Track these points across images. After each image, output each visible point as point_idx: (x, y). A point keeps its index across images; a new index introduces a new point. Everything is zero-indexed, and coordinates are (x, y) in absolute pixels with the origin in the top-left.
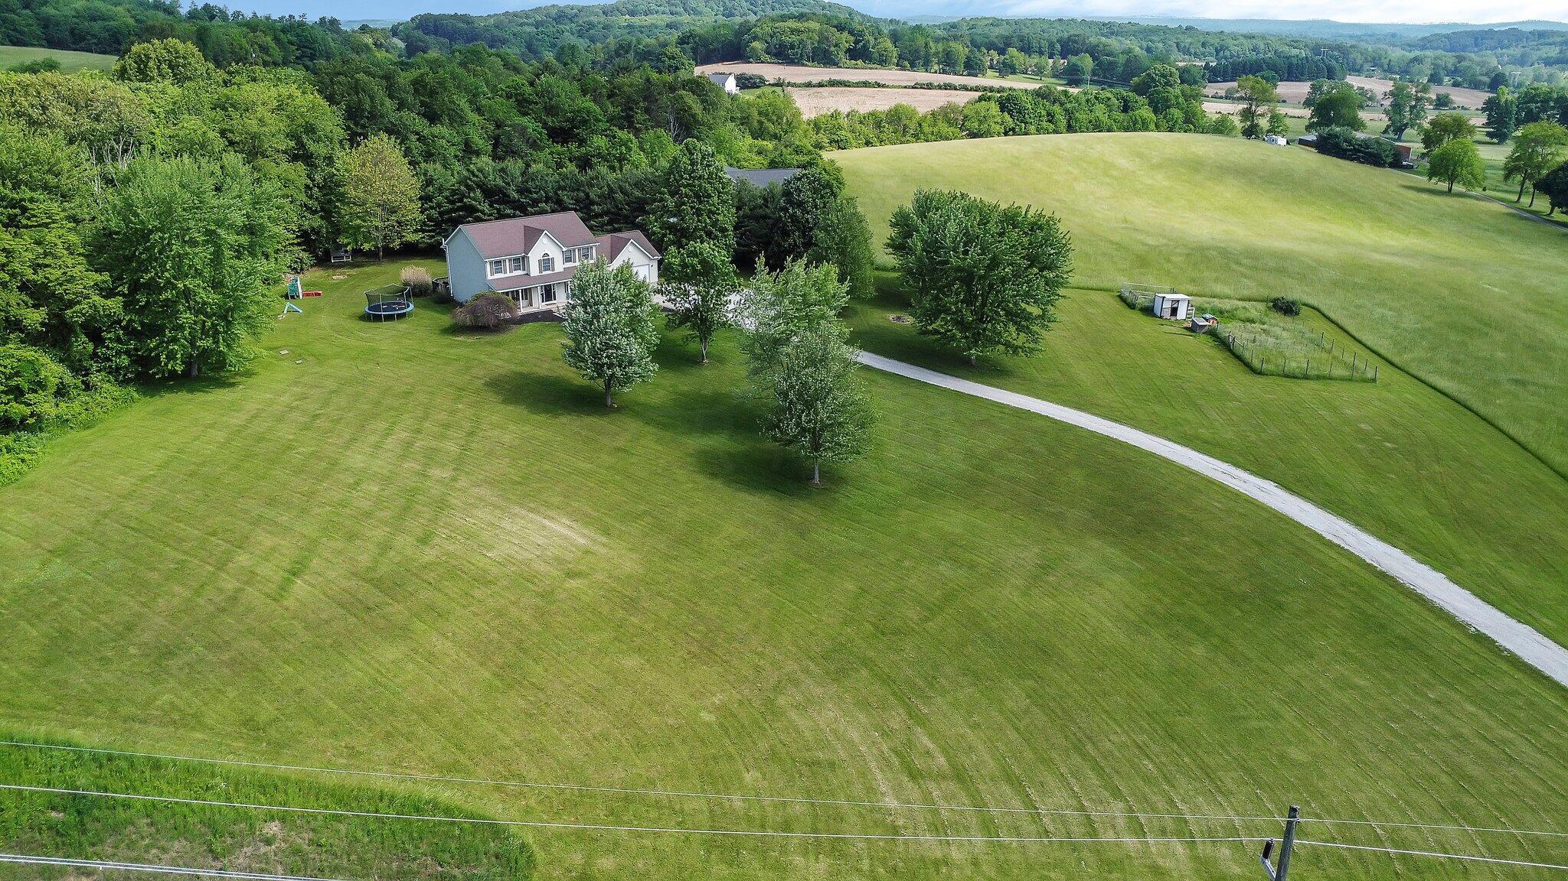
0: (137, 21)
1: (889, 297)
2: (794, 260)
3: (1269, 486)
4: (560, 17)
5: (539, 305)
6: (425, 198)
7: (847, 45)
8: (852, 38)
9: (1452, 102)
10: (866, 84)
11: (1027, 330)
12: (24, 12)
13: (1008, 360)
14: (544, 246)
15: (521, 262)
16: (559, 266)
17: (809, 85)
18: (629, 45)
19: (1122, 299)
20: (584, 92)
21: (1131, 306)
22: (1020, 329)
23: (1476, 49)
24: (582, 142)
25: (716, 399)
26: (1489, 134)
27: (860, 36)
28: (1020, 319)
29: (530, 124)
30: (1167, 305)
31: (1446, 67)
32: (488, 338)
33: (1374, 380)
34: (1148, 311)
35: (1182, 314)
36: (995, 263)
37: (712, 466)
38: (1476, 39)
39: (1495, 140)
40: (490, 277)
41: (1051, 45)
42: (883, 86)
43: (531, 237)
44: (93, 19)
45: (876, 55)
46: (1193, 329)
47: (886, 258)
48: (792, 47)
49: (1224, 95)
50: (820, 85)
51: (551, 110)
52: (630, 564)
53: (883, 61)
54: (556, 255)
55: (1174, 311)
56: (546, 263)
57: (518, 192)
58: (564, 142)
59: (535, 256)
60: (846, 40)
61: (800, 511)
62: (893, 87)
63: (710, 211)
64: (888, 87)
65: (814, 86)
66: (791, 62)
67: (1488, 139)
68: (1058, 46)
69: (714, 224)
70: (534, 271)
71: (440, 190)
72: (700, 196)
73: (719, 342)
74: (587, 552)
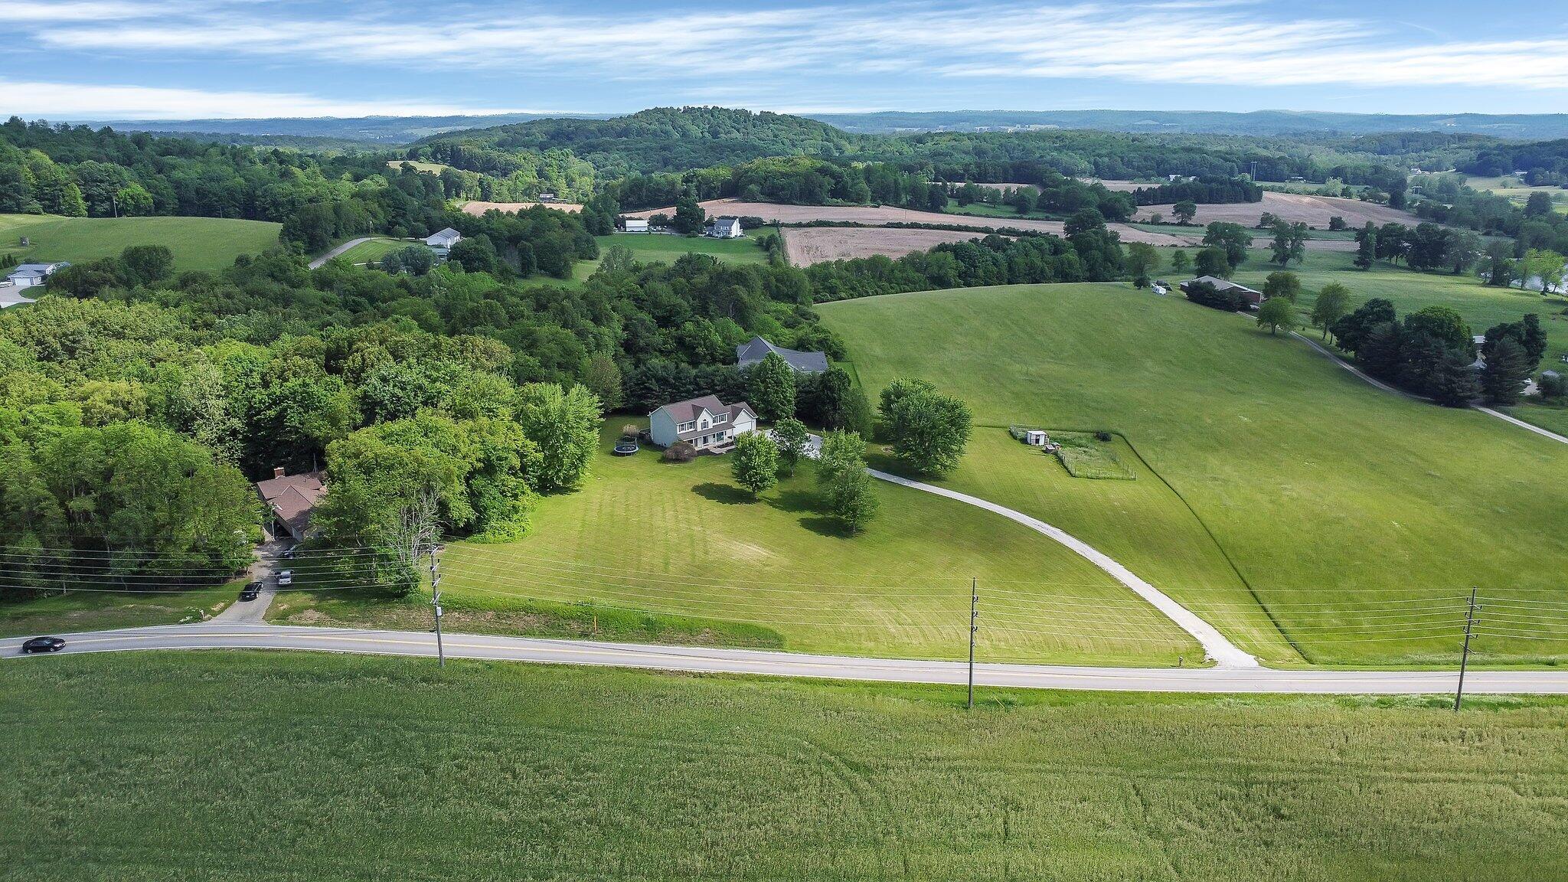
0: (246, 180)
1: (880, 437)
2: (838, 429)
3: (1058, 531)
4: (558, 134)
5: (700, 446)
6: (624, 383)
7: (829, 187)
8: (833, 181)
9: (1344, 224)
10: (846, 224)
11: (952, 457)
12: (158, 176)
13: (943, 473)
14: (705, 416)
15: (693, 424)
16: (711, 425)
17: (799, 225)
18: (642, 184)
19: (1011, 433)
20: (676, 292)
21: (1015, 438)
22: (949, 456)
23: (1404, 151)
24: (678, 327)
25: (802, 494)
26: (1355, 262)
27: (840, 178)
28: (947, 450)
29: (645, 316)
30: (1034, 438)
31: (1364, 176)
32: (682, 465)
33: (1135, 479)
34: (1024, 441)
35: (1042, 442)
36: (934, 427)
37: (807, 524)
38: (1403, 141)
39: (1361, 267)
40: (678, 433)
41: (1005, 171)
42: (861, 226)
43: (697, 411)
44: (212, 180)
45: (853, 195)
46: (1046, 451)
47: (877, 412)
48: (783, 189)
49: (1150, 220)
50: (809, 225)
51: (656, 305)
52: (786, 562)
53: (858, 200)
54: (710, 420)
55: (1037, 441)
56: (705, 424)
57: (674, 379)
58: (665, 326)
59: (700, 422)
60: (828, 182)
61: (848, 543)
62: (869, 226)
63: (783, 391)
64: (864, 226)
65: (804, 226)
66: (781, 201)
67: (1355, 266)
68: (1011, 171)
69: (785, 398)
70: (699, 429)
71: (630, 379)
72: (778, 383)
73: (800, 466)
74: (768, 558)
